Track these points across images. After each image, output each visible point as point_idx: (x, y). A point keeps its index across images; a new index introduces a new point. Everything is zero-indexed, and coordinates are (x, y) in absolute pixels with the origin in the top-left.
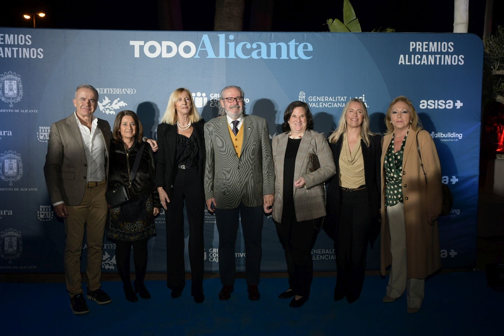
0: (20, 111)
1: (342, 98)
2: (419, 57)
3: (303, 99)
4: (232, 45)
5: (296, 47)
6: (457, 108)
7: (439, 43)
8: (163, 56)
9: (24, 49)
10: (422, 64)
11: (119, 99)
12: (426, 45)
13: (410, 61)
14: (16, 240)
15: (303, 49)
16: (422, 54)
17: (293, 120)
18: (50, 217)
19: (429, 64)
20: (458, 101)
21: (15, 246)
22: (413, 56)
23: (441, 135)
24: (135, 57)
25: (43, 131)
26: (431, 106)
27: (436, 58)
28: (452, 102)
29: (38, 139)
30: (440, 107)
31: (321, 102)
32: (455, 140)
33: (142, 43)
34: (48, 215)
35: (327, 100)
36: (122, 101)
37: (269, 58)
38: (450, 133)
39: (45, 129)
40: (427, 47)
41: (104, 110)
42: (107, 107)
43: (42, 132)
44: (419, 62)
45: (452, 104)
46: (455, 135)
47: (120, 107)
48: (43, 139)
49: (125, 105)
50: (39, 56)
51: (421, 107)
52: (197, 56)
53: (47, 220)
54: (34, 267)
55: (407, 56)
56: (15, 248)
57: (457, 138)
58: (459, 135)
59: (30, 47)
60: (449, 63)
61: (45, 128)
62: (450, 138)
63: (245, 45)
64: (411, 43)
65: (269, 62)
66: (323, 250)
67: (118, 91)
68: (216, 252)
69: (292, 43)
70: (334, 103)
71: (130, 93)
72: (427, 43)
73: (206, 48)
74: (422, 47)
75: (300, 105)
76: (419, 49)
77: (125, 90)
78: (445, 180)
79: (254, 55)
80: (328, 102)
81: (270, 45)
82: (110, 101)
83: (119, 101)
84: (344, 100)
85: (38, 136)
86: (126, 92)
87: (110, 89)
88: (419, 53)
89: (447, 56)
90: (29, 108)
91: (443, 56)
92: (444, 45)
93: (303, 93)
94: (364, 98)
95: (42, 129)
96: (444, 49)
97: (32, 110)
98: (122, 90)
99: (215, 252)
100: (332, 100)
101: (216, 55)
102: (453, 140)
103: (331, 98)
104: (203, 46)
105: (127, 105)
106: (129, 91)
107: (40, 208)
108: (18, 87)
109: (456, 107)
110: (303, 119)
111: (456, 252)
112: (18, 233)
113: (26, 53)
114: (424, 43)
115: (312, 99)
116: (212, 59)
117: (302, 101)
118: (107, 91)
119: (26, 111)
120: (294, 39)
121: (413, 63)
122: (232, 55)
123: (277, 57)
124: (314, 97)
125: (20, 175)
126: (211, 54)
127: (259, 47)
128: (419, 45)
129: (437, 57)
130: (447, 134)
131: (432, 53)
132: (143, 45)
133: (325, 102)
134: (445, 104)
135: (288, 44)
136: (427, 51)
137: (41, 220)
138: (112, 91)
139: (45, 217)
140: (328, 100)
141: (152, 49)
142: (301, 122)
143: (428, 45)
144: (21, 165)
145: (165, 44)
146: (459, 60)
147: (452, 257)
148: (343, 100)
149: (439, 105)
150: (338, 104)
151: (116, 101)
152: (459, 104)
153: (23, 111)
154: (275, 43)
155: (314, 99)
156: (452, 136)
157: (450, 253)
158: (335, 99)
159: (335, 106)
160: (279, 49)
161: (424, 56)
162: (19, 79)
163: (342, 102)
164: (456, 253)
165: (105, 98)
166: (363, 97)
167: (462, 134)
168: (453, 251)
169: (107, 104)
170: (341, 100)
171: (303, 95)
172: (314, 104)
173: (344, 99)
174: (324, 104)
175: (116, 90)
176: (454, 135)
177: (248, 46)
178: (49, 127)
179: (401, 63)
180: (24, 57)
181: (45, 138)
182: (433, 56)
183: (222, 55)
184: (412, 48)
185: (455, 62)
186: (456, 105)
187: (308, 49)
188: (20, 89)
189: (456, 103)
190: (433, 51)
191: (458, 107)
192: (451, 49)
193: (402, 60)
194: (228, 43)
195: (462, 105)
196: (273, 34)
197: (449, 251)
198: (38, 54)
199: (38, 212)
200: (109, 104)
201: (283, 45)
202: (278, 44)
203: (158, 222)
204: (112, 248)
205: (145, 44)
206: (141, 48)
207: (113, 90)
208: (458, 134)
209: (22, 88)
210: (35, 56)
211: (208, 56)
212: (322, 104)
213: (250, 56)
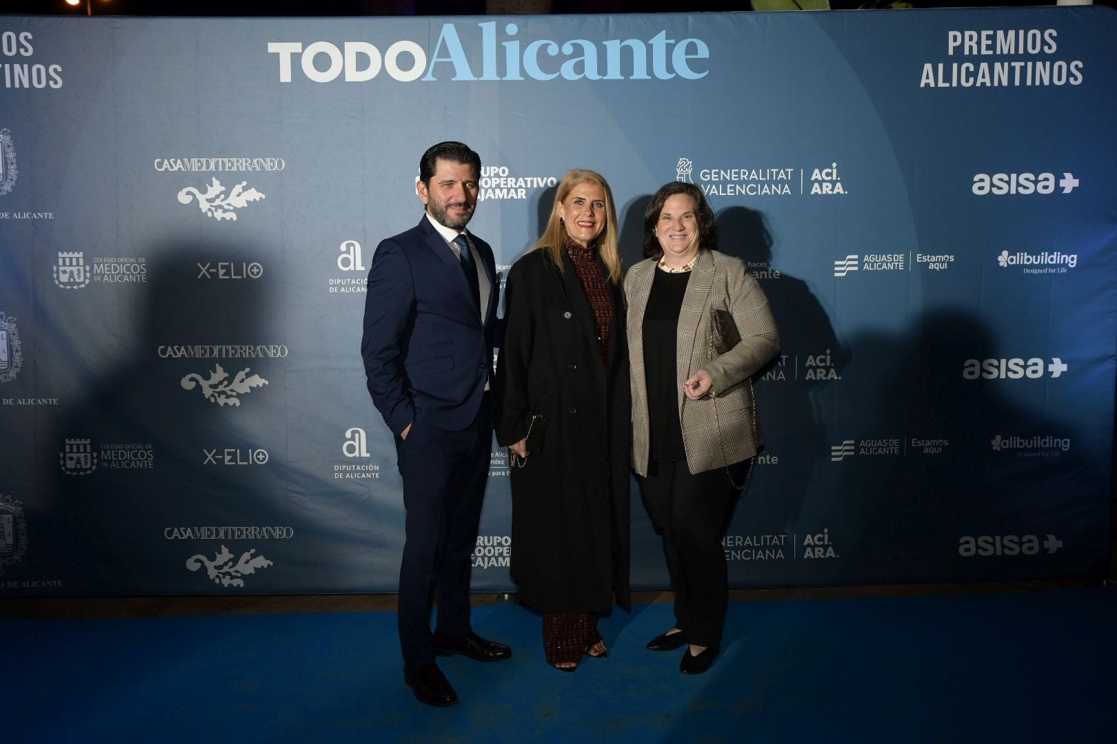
0: (11, 215)
1: (782, 171)
2: (972, 69)
3: (687, 176)
4: (512, 48)
5: (670, 49)
6: (1065, 192)
7: (1021, 32)
8: (347, 79)
9: (17, 67)
10: (978, 84)
11: (244, 183)
12: (988, 37)
13: (947, 78)
14: (11, 520)
15: (686, 54)
16: (977, 60)
17: (666, 227)
18: (89, 466)
19: (996, 84)
20: (1068, 176)
21: (9, 534)
22: (955, 66)
23: (1026, 257)
24: (282, 80)
25: (68, 263)
26: (1000, 188)
27: (1012, 71)
28: (1051, 177)
29: (57, 282)
30: (1021, 190)
31: (731, 182)
32: (1060, 270)
33: (296, 47)
34: (85, 461)
35: (745, 176)
36: (253, 189)
37: (604, 78)
38: (1046, 253)
39: (71, 259)
40: (990, 42)
41: (210, 210)
42: (218, 202)
43: (64, 265)
44: (972, 80)
45: (1051, 184)
46: (1059, 257)
47: (247, 201)
48: (66, 280)
49: (261, 198)
50: (51, 83)
51: (975, 190)
52: (429, 77)
53: (82, 473)
54: (57, 583)
55: (941, 66)
56: (10, 540)
57: (1065, 265)
58: (1068, 259)
59: (30, 61)
60: (1046, 82)
61: (71, 255)
62: (1048, 265)
63: (545, 47)
64: (951, 34)
65: (602, 87)
66: (737, 537)
67: (241, 164)
68: (482, 544)
69: (660, 41)
70: (763, 183)
71: (271, 168)
72: (991, 32)
73: (450, 57)
74: (979, 43)
75: (679, 189)
76: (971, 48)
77: (258, 161)
78: (1034, 368)
79: (567, 71)
80: (747, 183)
81: (605, 46)
82: (223, 189)
83: (245, 189)
84: (787, 176)
85: (55, 276)
86: (262, 167)
87: (222, 161)
88: (971, 58)
89: (1039, 65)
90: (34, 210)
91: (1030, 64)
92: (1034, 36)
93: (686, 161)
94: (835, 171)
95: (64, 259)
96: (1034, 48)
97: (39, 214)
98: (252, 161)
99: (480, 545)
100: (758, 177)
101: (475, 76)
102: (1054, 271)
103: (754, 172)
104: (445, 52)
105: (264, 197)
106: (270, 164)
107: (64, 444)
108: (6, 158)
109: (1064, 188)
110: (690, 224)
111: (1061, 542)
112: (15, 506)
113: (20, 76)
114: (984, 33)
115: (709, 176)
116: (466, 83)
117: (684, 180)
118: (217, 164)
119: (26, 215)
120: (664, 32)
121: (955, 84)
122: (513, 74)
123: (622, 75)
124: (713, 171)
125: (17, 367)
126: (463, 72)
127: (579, 51)
128: (971, 38)
129: (1014, 67)
130: (1039, 257)
131: (1003, 58)
132: (301, 51)
133: (741, 183)
134: (1036, 182)
135: (650, 42)
136: (991, 52)
137: (68, 473)
138: (227, 165)
139: (78, 466)
140: (748, 177)
141: (322, 62)
142: (683, 229)
143: (993, 38)
144: (16, 343)
145: (352, 48)
146: (1070, 74)
147: (1050, 552)
148: (784, 177)
149: (1021, 186)
150: (773, 187)
151: (238, 188)
152: (1070, 183)
153: (17, 215)
154: (618, 41)
155: (713, 176)
156: (1052, 260)
157: (1045, 542)
158: (764, 175)
159: (764, 191)
160: (627, 55)
161: (984, 66)
162: (8, 138)
163: (783, 182)
164: (1060, 544)
165: (212, 182)
166: (832, 168)
167: (1075, 257)
168: (1051, 537)
169: (217, 197)
170: (780, 176)
171: (688, 167)
172: (714, 187)
173: (786, 173)
174: (738, 187)
175: (238, 161)
176: (1057, 258)
177: (553, 50)
178: (81, 253)
179: (928, 85)
180: (17, 85)
181: (72, 280)
182: (1006, 64)
183: (490, 73)
184: (954, 47)
185: (1060, 79)
186: (1061, 186)
187: (696, 53)
188: (9, 162)
189: (1061, 181)
190: (1005, 52)
191: (1068, 190)
192: (1050, 47)
193: (927, 77)
194: (503, 44)
195: (1077, 185)
196: (613, 20)
197: (1042, 539)
198: (49, 77)
199: (62, 455)
200: (222, 197)
201: (638, 46)
202: (625, 43)
203: (344, 475)
204: (236, 538)
205: (304, 48)
206: (296, 59)
207: (229, 161)
208: (1066, 256)
209: (14, 161)
210: (43, 85)
211: (455, 74)
212: (734, 188)
213: (558, 73)
